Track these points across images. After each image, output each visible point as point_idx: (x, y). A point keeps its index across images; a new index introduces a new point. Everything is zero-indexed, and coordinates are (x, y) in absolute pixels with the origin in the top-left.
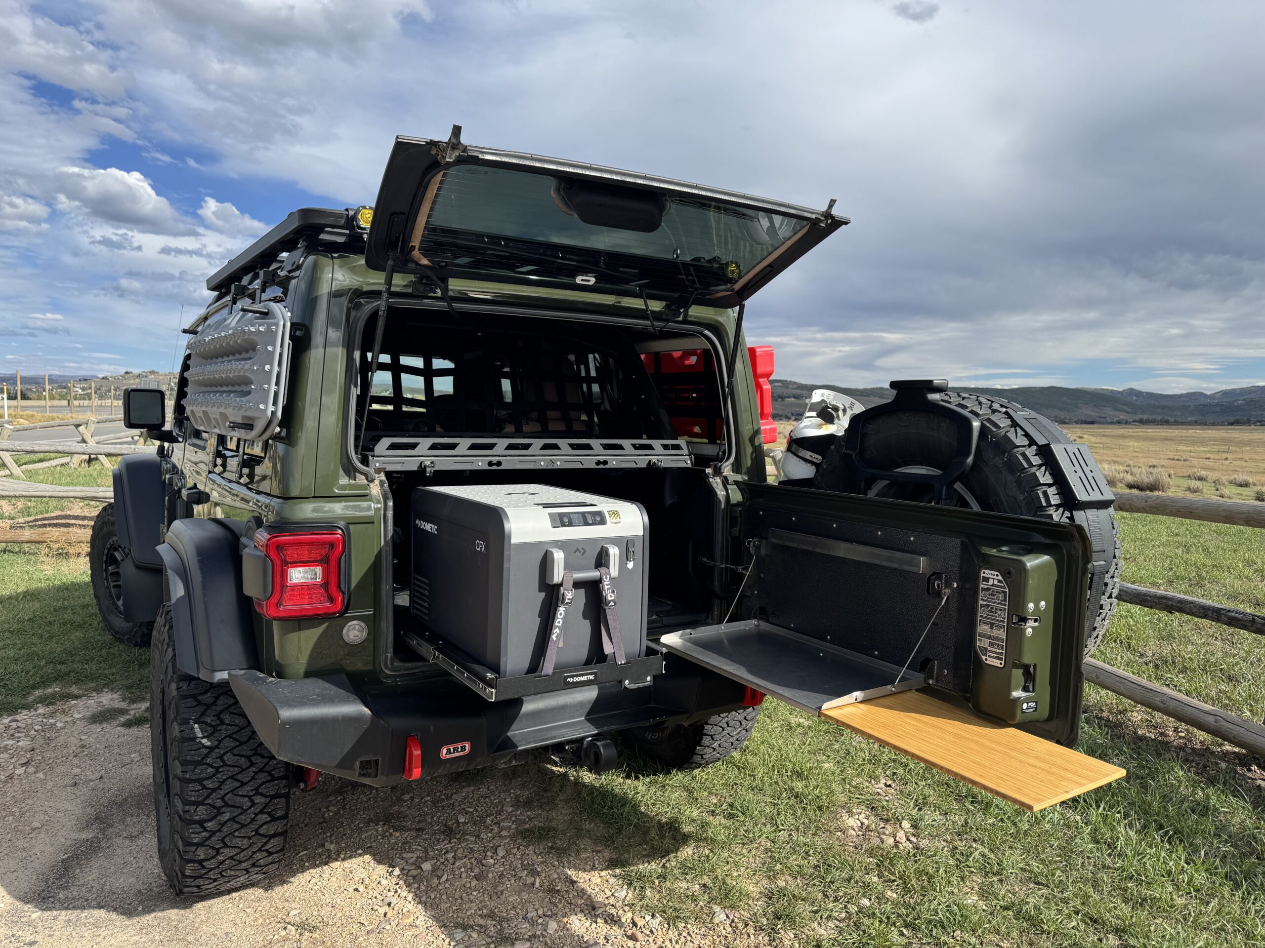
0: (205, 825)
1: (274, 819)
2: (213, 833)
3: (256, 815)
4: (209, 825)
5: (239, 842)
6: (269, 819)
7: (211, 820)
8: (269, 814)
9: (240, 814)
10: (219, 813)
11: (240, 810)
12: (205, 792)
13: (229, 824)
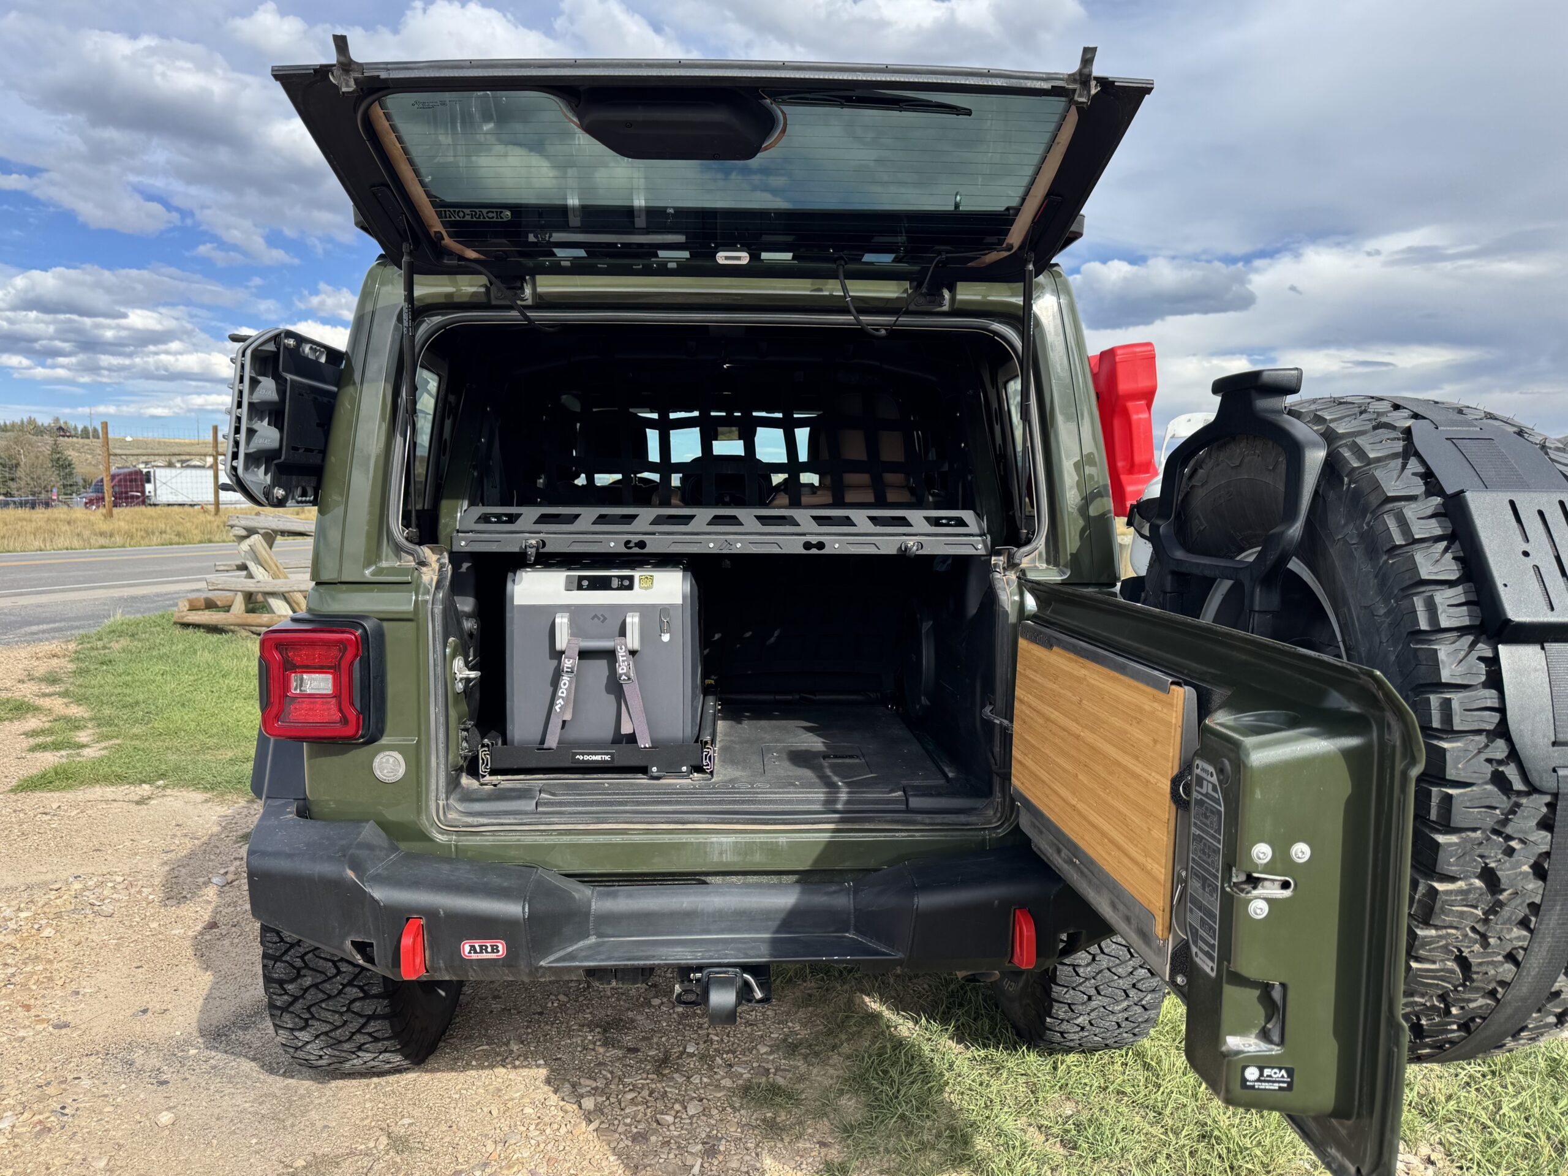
0: (285, 986)
1: (367, 996)
2: (296, 999)
3: (344, 986)
4: (290, 987)
5: (330, 1017)
6: (361, 995)
7: (292, 981)
8: (361, 988)
9: (324, 981)
10: (299, 975)
11: (323, 977)
12: (284, 947)
13: (312, 991)
